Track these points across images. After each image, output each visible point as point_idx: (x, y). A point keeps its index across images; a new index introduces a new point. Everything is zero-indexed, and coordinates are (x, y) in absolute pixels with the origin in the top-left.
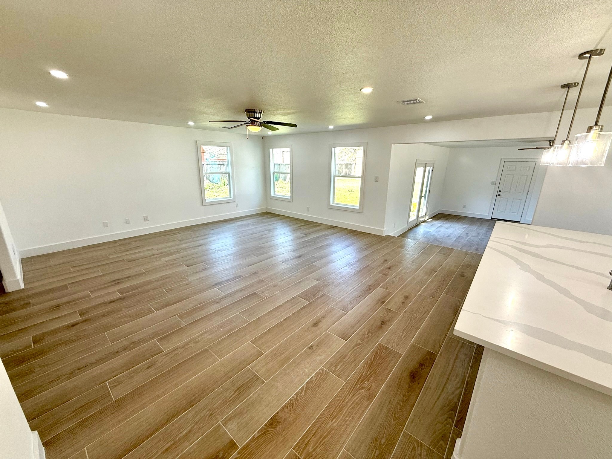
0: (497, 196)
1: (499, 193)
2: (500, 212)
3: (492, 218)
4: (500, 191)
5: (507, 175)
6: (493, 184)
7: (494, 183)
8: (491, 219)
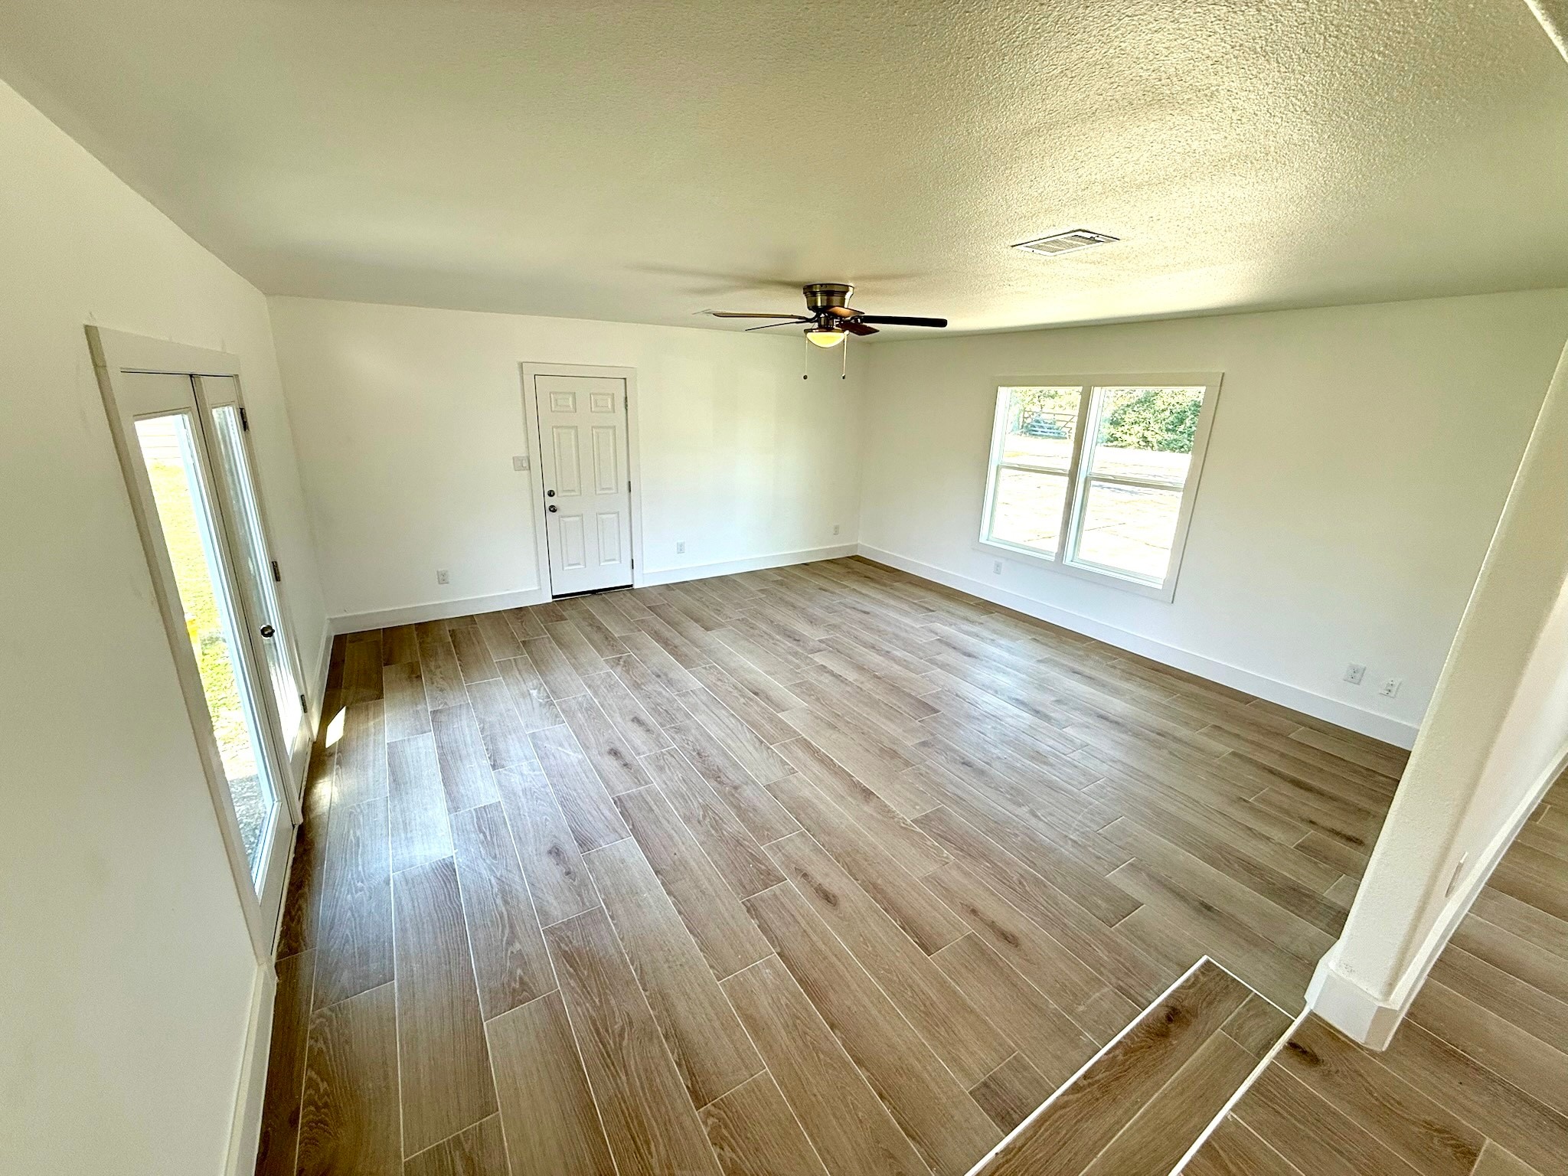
0: (549, 513)
1: (550, 501)
2: (570, 568)
3: (554, 597)
4: (551, 494)
5: (557, 427)
6: (522, 468)
7: (523, 464)
8: (550, 600)
